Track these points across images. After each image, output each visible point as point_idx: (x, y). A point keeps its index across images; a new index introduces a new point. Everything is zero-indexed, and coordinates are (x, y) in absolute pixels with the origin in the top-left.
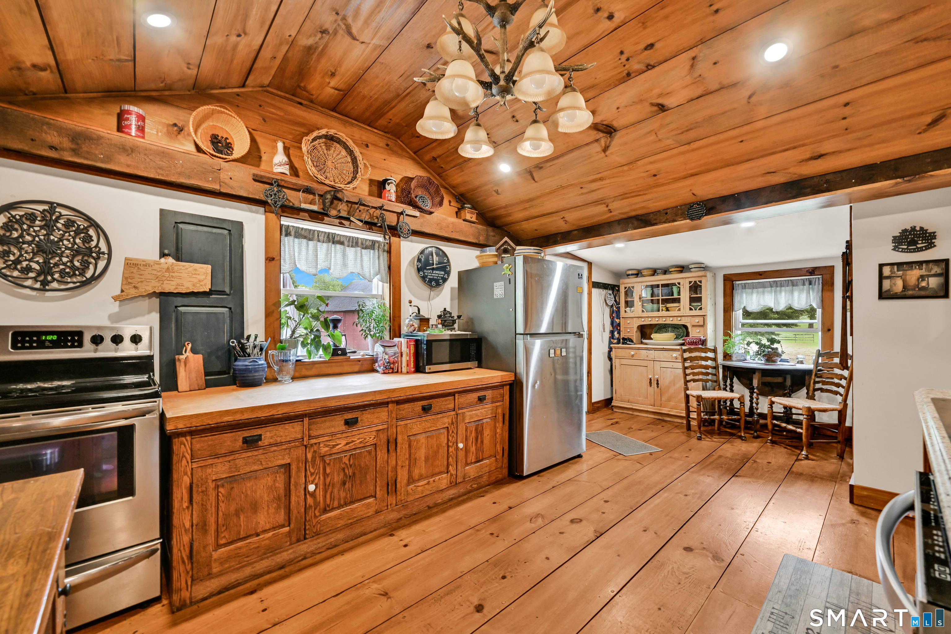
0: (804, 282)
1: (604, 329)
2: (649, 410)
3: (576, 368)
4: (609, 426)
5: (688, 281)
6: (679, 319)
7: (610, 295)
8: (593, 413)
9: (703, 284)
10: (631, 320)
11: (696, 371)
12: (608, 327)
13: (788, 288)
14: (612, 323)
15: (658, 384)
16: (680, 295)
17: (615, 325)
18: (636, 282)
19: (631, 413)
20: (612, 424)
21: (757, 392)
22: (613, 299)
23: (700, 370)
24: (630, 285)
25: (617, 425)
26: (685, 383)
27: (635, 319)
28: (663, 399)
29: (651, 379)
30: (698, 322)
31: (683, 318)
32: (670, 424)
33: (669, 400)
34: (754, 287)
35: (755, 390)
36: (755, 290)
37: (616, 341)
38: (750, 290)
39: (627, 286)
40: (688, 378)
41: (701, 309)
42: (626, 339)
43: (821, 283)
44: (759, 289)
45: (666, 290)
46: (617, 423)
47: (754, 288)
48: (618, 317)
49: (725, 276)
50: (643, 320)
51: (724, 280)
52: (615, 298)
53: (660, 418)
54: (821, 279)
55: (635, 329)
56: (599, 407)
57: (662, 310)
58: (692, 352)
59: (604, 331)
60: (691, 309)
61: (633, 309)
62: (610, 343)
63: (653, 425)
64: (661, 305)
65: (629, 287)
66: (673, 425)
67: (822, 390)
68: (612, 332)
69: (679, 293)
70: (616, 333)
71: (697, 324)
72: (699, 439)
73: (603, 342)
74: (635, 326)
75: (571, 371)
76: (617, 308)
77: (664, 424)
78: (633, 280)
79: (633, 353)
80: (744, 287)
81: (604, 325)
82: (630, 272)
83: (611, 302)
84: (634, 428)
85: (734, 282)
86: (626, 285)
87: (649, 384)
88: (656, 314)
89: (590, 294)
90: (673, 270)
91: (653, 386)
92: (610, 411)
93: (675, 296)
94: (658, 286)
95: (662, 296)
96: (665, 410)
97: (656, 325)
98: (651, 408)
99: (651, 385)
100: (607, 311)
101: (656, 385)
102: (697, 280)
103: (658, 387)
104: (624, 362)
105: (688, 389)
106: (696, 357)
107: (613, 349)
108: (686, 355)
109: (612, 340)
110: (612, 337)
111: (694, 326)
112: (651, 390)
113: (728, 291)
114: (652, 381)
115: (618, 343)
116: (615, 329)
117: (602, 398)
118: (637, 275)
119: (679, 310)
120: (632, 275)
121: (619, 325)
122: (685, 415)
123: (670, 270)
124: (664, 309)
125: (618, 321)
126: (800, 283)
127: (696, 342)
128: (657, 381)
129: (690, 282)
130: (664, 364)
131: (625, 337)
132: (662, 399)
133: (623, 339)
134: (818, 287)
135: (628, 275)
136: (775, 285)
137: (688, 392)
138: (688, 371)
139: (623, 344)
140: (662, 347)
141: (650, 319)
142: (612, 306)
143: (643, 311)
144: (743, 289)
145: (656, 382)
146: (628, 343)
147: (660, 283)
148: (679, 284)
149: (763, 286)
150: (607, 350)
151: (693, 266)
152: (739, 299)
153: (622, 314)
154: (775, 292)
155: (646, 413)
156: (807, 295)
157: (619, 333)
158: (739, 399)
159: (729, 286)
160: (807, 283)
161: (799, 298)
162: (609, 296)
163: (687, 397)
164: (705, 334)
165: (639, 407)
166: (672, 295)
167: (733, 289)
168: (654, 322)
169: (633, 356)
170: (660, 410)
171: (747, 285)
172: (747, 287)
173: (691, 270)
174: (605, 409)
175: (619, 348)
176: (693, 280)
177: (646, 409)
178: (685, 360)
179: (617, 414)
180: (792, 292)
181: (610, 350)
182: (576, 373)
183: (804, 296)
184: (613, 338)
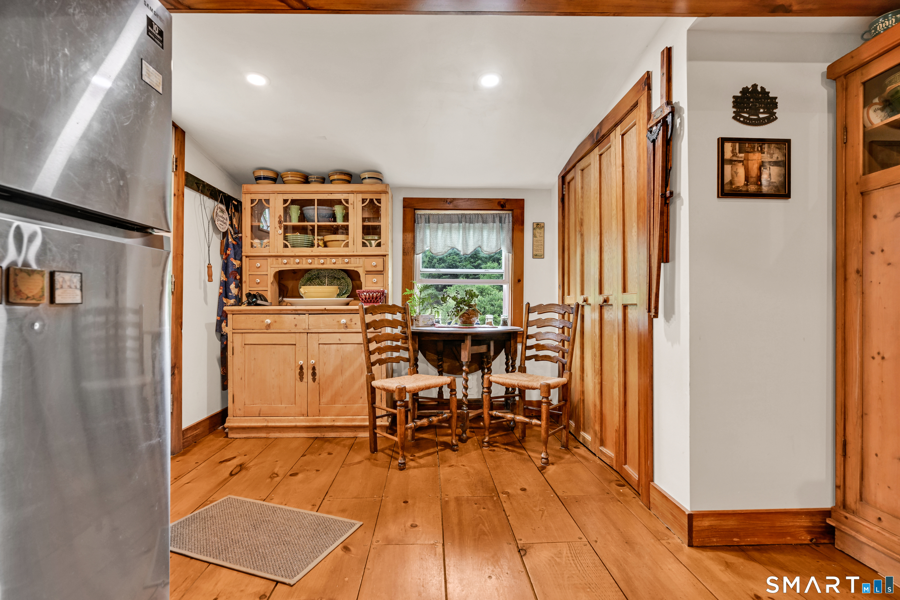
0: (494, 218)
1: (210, 276)
2: (298, 424)
3: (141, 361)
4: (226, 481)
5: (360, 197)
6: (346, 260)
7: (222, 211)
8: (184, 454)
9: (383, 205)
10: (264, 262)
11: (383, 344)
12: (218, 274)
13: (478, 224)
14: (225, 267)
15: (314, 374)
16: (348, 220)
17: (230, 270)
18: (273, 193)
19: (263, 435)
20: (231, 475)
21: (467, 370)
22: (228, 222)
23: (389, 343)
24: (263, 197)
25: (243, 473)
26: (368, 368)
27: (270, 260)
28: (324, 400)
29: (301, 368)
30: (376, 266)
31: (352, 258)
32: (337, 444)
33: (333, 401)
34: (440, 220)
35: (464, 368)
36: (441, 225)
37: (232, 301)
38: (435, 225)
39: (257, 197)
40: (374, 358)
41: (379, 245)
42: (255, 296)
43: (511, 221)
44: (446, 224)
45: (325, 210)
46: (241, 467)
47: (439, 223)
48: (238, 256)
49: (405, 200)
50: (285, 261)
51: (404, 207)
52: (231, 219)
53: (318, 435)
54: (511, 215)
55: (271, 278)
56: (197, 436)
57: (319, 246)
58: (376, 313)
59: (210, 279)
60: (364, 245)
61: (266, 241)
62: (221, 304)
63: (312, 453)
64: (316, 237)
65: (260, 200)
66: (344, 446)
67: (537, 358)
68: (225, 285)
69: (346, 218)
70: (232, 286)
71: (374, 269)
72: (401, 469)
73: (206, 303)
74: (271, 272)
75: (131, 367)
76: (234, 239)
77: (328, 447)
78: (267, 187)
79: (269, 321)
80: (428, 220)
81: (209, 267)
82: (262, 173)
83: (224, 226)
84: (281, 473)
85: (416, 211)
86: (254, 197)
87: (298, 376)
88: (308, 251)
89: (180, 197)
90: (336, 177)
91: (305, 380)
92: (221, 441)
93: (340, 222)
94: (310, 202)
95: (318, 221)
96: (327, 420)
97: (307, 271)
98: (302, 421)
99: (301, 379)
100: (216, 242)
101: (310, 377)
102: (374, 197)
103: (314, 380)
104: (251, 339)
105: (373, 379)
106: (382, 321)
107: (230, 317)
108: (369, 318)
109: (225, 300)
110: (225, 293)
111: (368, 272)
112: (301, 386)
113: (409, 224)
114: (305, 371)
115: (239, 302)
116: (232, 278)
117: (203, 415)
118: (274, 180)
119: (347, 245)
120: (265, 178)
121: (240, 270)
122: (367, 423)
123: (332, 178)
124: (321, 243)
125: (237, 263)
126: (490, 219)
127: (377, 298)
128: (314, 369)
129: (364, 201)
130: (325, 339)
131: (252, 293)
132: (321, 401)
133: (249, 295)
134: (508, 225)
135: (258, 178)
136: (463, 219)
137: (374, 383)
138: (373, 346)
139: (249, 304)
140: (323, 307)
141: (297, 260)
142: (225, 234)
143: (286, 246)
144: (426, 222)
145: (310, 371)
146: (259, 302)
147: (316, 197)
148: (347, 201)
149: (450, 220)
150: (214, 318)
151: (366, 175)
152: (421, 236)
153: (246, 250)
154: (464, 228)
155: (293, 432)
156: (497, 235)
157: (239, 286)
158: (449, 385)
159: (409, 216)
160: (497, 220)
161: (488, 238)
162: (220, 214)
163: (372, 391)
164: (386, 285)
165: (280, 421)
166: (335, 221)
167: (415, 222)
168: (305, 265)
169: (268, 326)
170: (318, 421)
171: (431, 218)
172: (431, 220)
173: (364, 181)
174: (211, 437)
175: (241, 313)
176: (369, 197)
177: (293, 424)
178: (368, 326)
179: (236, 443)
180: (482, 229)
181: (223, 316)
182: (142, 372)
183: (494, 236)
184: (227, 297)
